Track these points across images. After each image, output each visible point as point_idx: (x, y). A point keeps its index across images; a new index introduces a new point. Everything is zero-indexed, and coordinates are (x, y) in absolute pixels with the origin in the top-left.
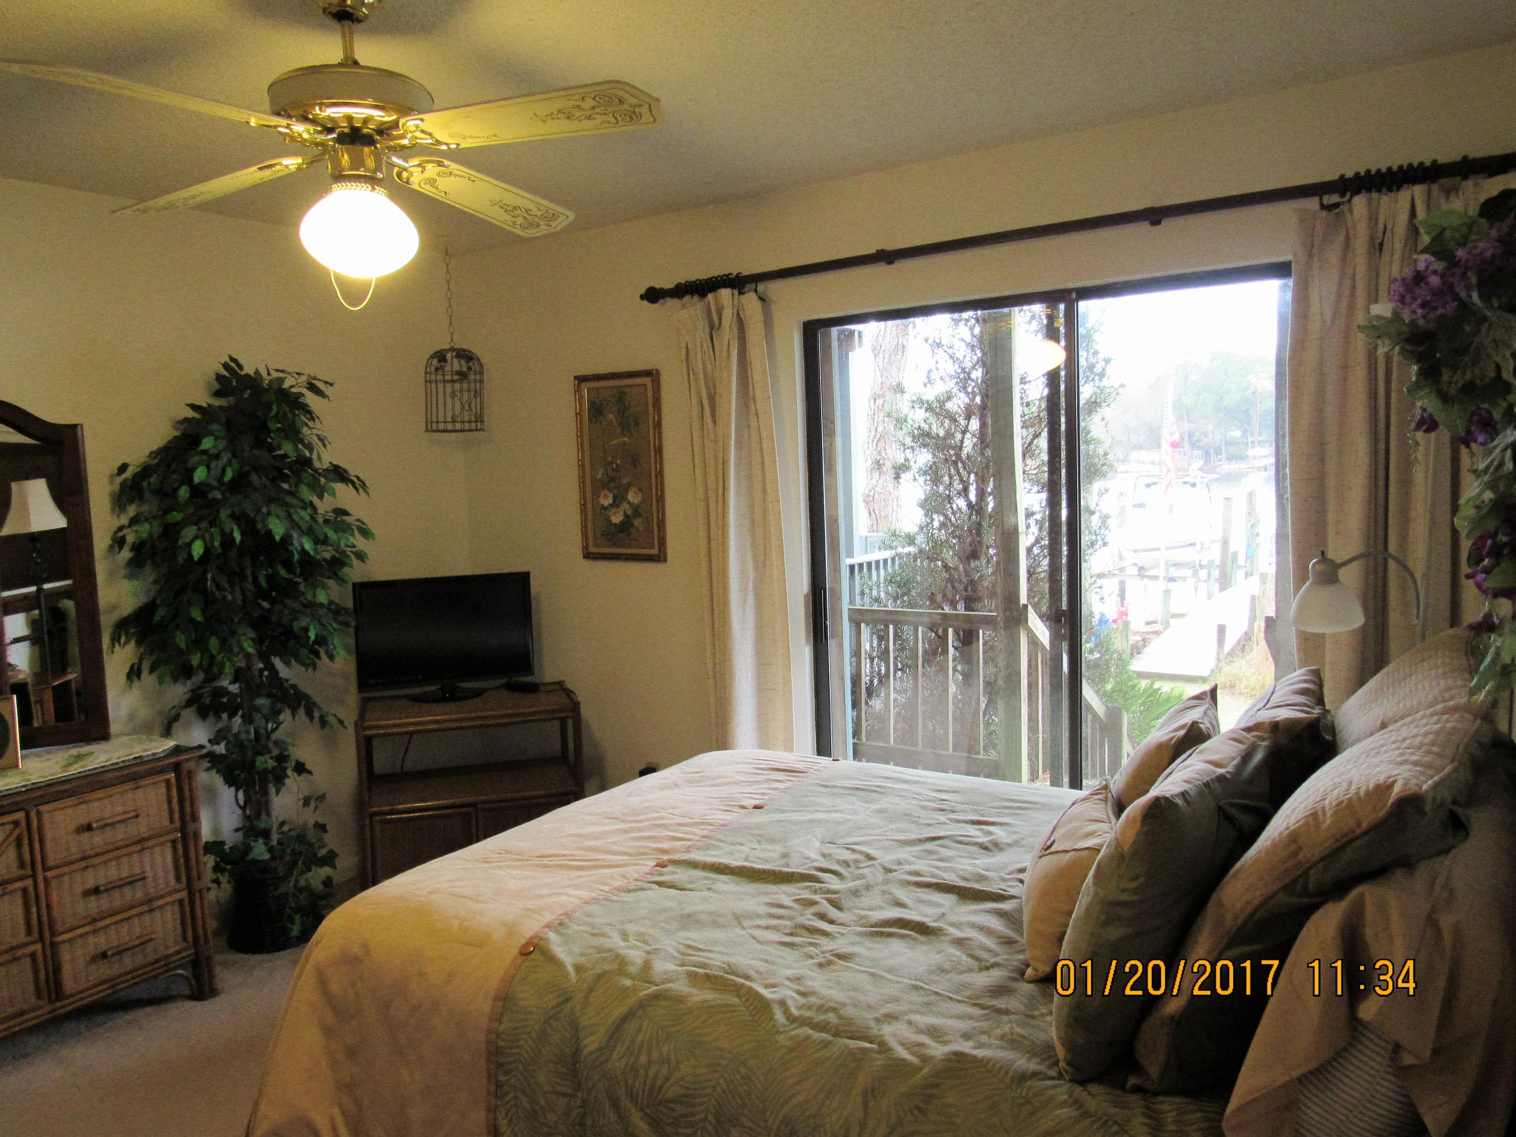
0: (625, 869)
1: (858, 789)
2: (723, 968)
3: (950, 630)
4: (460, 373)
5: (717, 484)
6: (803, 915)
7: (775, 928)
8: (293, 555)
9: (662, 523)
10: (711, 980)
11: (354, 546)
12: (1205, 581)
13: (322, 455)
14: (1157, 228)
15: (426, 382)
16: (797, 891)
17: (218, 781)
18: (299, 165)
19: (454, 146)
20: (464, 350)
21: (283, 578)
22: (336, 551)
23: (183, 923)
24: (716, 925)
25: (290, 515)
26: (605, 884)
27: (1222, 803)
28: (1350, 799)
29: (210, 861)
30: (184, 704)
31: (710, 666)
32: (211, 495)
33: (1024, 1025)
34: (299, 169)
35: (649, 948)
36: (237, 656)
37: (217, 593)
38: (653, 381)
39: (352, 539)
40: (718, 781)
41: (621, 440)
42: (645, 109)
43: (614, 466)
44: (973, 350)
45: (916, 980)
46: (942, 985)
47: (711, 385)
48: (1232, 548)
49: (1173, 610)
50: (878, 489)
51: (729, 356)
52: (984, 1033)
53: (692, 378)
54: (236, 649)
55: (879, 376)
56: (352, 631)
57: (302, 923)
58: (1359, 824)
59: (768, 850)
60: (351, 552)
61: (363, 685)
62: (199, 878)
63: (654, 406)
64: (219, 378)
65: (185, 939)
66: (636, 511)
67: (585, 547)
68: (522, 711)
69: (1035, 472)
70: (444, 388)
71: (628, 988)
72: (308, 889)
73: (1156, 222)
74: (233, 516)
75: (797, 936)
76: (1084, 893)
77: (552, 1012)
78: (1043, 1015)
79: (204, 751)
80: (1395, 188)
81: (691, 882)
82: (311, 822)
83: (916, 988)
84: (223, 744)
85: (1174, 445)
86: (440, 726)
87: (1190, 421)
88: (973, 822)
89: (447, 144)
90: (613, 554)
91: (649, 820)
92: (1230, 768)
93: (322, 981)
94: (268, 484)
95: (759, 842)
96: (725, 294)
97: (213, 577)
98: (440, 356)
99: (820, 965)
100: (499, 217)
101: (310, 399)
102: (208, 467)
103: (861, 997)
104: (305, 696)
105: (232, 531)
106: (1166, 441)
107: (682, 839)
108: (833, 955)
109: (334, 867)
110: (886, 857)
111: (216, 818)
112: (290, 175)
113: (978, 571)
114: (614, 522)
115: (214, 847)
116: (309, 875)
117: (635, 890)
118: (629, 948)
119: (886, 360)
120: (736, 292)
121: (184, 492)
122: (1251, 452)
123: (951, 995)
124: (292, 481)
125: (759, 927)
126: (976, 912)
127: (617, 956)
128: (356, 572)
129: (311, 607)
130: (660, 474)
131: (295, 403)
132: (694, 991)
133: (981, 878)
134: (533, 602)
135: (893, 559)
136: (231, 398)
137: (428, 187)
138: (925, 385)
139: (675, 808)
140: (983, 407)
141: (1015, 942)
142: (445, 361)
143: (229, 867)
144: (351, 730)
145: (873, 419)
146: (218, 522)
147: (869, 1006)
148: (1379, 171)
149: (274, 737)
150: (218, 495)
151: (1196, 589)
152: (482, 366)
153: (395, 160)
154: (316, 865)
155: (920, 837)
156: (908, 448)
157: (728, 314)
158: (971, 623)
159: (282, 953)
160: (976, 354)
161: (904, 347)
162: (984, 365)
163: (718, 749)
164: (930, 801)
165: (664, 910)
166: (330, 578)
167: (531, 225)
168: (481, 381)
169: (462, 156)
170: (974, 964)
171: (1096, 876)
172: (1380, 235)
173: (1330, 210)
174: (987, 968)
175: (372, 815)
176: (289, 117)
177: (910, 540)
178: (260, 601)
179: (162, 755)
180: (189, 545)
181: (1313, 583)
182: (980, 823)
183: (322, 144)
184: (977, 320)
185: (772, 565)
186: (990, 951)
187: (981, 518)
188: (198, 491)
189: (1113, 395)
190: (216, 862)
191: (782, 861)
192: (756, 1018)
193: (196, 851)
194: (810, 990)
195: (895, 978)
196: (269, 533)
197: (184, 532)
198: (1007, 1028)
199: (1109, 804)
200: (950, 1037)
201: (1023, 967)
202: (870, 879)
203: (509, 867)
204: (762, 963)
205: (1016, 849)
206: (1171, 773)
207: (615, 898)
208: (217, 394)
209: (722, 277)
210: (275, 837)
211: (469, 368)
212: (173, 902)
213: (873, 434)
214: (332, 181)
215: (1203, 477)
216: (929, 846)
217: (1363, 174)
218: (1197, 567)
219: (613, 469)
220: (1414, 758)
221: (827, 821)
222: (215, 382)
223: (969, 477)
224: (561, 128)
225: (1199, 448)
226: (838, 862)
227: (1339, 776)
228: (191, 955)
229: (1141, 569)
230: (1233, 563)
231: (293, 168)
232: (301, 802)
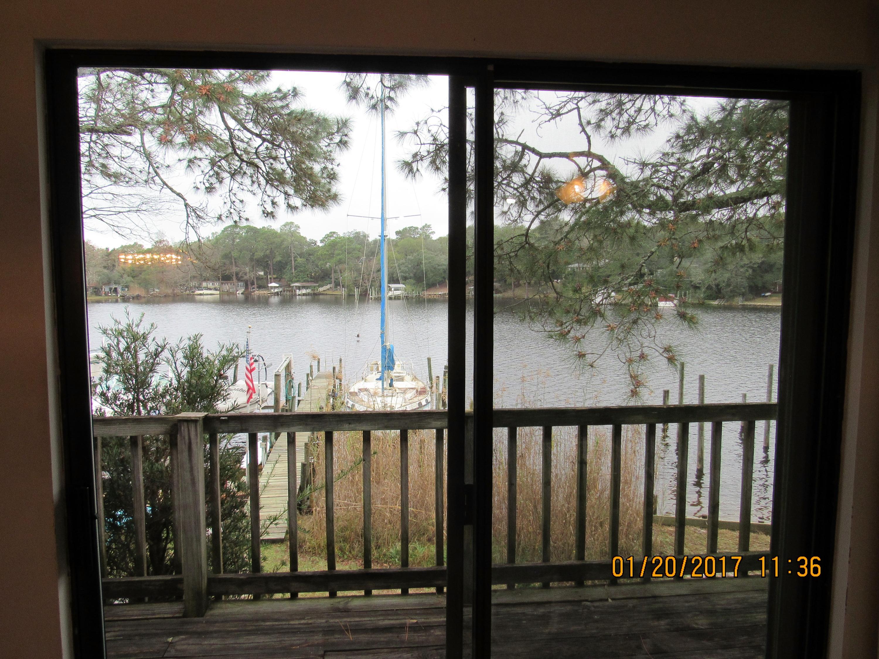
87: (236, 266)
225: (242, 281)
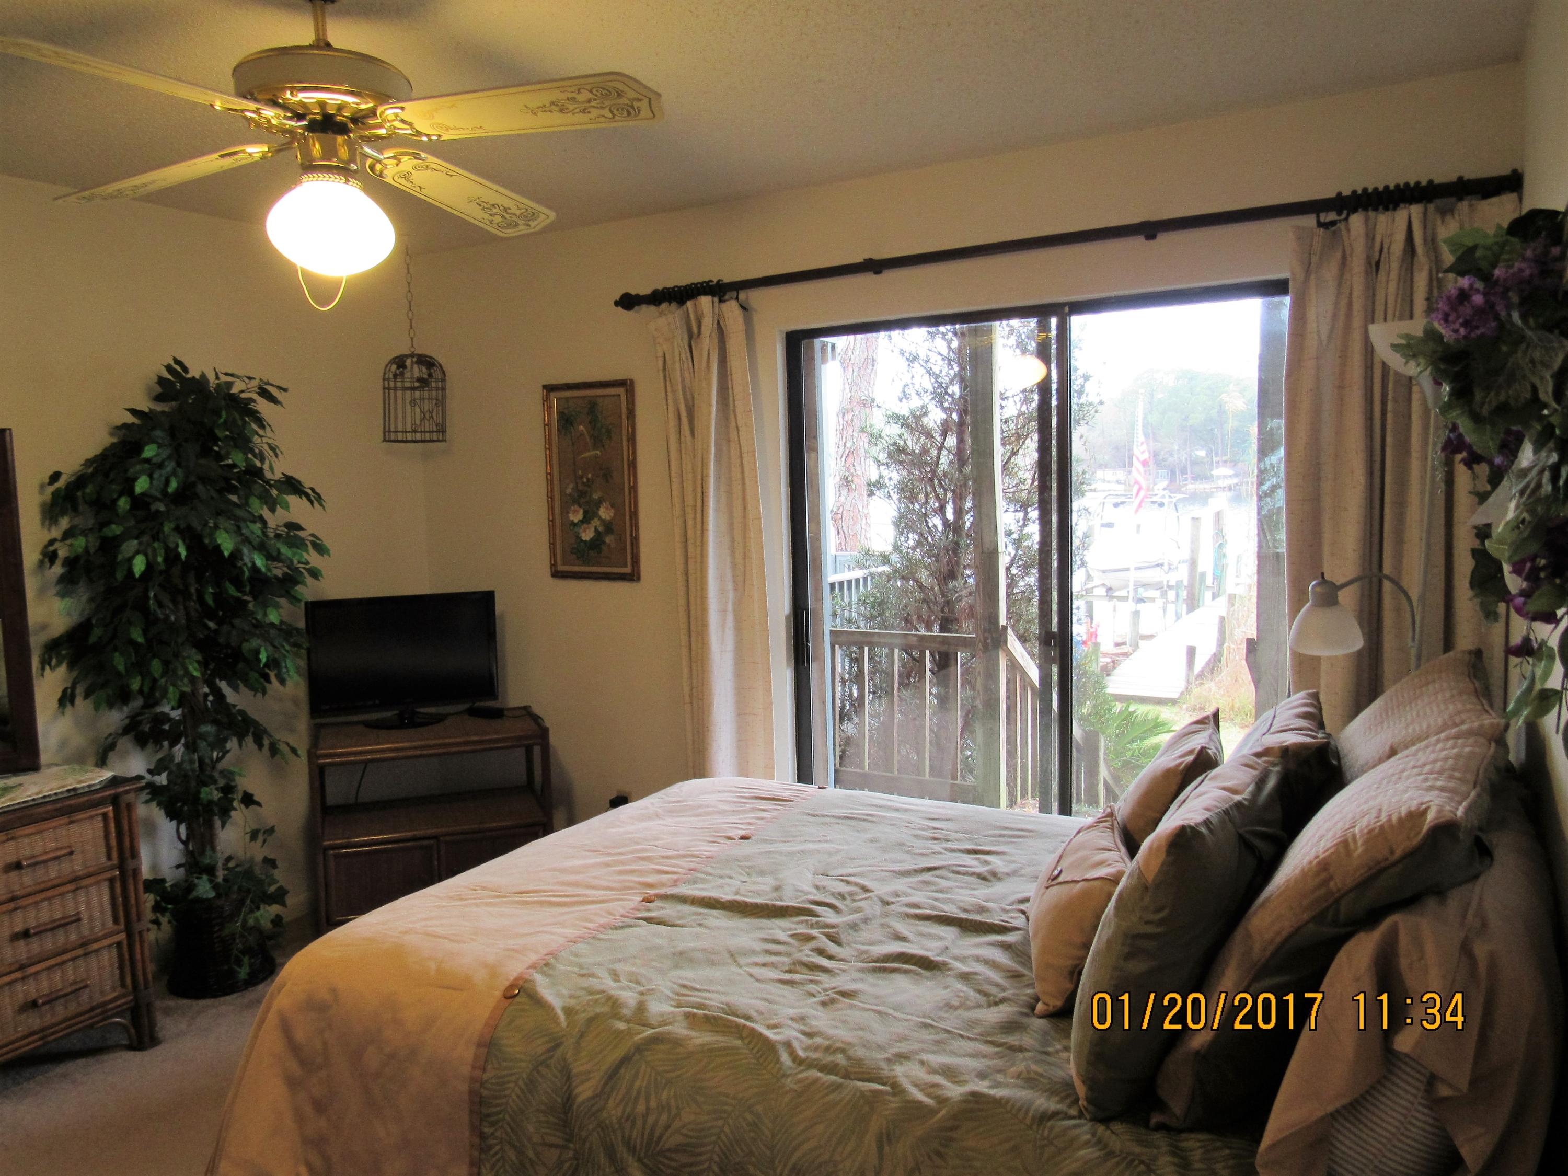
0: (610, 905)
1: (848, 818)
2: (723, 1009)
3: (927, 652)
4: (420, 380)
5: (695, 501)
6: (801, 951)
7: (773, 965)
8: (243, 572)
9: (635, 541)
10: (712, 1022)
11: (308, 563)
12: (1173, 602)
13: (274, 464)
14: (1151, 242)
15: (384, 388)
16: (793, 926)
17: (157, 814)
18: (264, 153)
19: (435, 138)
20: (426, 356)
21: (232, 597)
22: (289, 568)
23: (121, 967)
24: (712, 963)
25: (239, 528)
26: (591, 921)
27: (1241, 831)
28: (1382, 827)
29: (149, 900)
30: (120, 731)
31: (686, 690)
32: (153, 508)
33: (1037, 1062)
34: (264, 157)
35: (642, 988)
36: (182, 680)
37: (159, 612)
38: (627, 391)
39: (305, 555)
40: (701, 810)
41: (592, 453)
42: (644, 105)
43: (585, 480)
44: (949, 364)
45: (924, 1017)
46: (951, 1022)
47: (689, 396)
48: (1200, 569)
49: (1143, 631)
50: (847, 507)
51: (708, 367)
52: (999, 1071)
53: (669, 389)
54: (181, 672)
55: (848, 390)
56: (303, 652)
57: (251, 965)
58: (1392, 852)
59: (758, 883)
60: (304, 568)
61: (315, 710)
62: (139, 920)
63: (628, 418)
64: (161, 381)
65: (123, 985)
66: (609, 527)
67: (553, 565)
68: (488, 737)
69: (1012, 490)
70: (404, 395)
71: (622, 1031)
72: (257, 929)
73: (1151, 236)
74: (177, 529)
75: (796, 972)
76: (1103, 926)
77: (543, 1058)
78: (1057, 1052)
79: (143, 783)
80: (1391, 206)
81: (681, 918)
82: (259, 858)
83: (925, 1026)
84: (164, 775)
85: (1145, 463)
86: (401, 754)
87: (1156, 441)
88: (969, 852)
89: (427, 135)
90: (583, 573)
91: (632, 852)
92: (1246, 795)
93: (286, 1028)
94: (215, 495)
95: (748, 874)
96: (705, 301)
97: (155, 595)
98: (400, 362)
99: (824, 1004)
100: (476, 215)
101: (262, 406)
102: (151, 476)
103: (868, 1036)
104: (255, 724)
105: (177, 546)
106: (1138, 459)
107: (667, 873)
108: (837, 993)
109: (284, 904)
110: (882, 889)
111: (155, 855)
112: (254, 165)
113: (956, 592)
114: (584, 539)
115: (154, 885)
116: (258, 914)
117: (622, 927)
118: (622, 988)
119: (855, 374)
120: (716, 299)
121: (123, 503)
122: (1215, 472)
123: (961, 1033)
124: (241, 493)
125: (756, 964)
126: (978, 945)
127: (609, 998)
128: (309, 591)
129: (260, 628)
130: (634, 489)
131: (244, 408)
132: (693, 1033)
133: (982, 910)
134: (497, 621)
135: (865, 579)
136: (174, 403)
137: (402, 181)
138: (901, 400)
139: (657, 839)
140: (961, 424)
141: (1023, 976)
142: (404, 367)
143: (170, 906)
144: (304, 758)
145: (842, 434)
146: (161, 536)
147: (879, 1046)
148: (1376, 189)
149: (221, 766)
150: (162, 508)
151: (1164, 610)
152: (444, 372)
153: (367, 150)
154: (265, 903)
155: (916, 867)
156: (883, 464)
157: (708, 323)
158: (949, 644)
159: (228, 998)
160: (952, 368)
161: (873, 360)
162: (962, 380)
163: (695, 778)
164: (923, 830)
165: (657, 948)
166: (281, 596)
167: (509, 226)
168: (443, 389)
169: (440, 149)
170: (982, 1000)
171: (1117, 908)
172: (1377, 255)
173: (1327, 228)
174: (996, 1004)
175: (326, 849)
176: (256, 100)
177: (885, 559)
178: (206, 621)
179: (98, 787)
180: (130, 560)
181: (1313, 605)
182: (975, 852)
183: (291, 132)
184: (955, 334)
185: (753, 585)
186: (997, 985)
187: (960, 536)
188: (140, 503)
189: (1092, 412)
190: (156, 901)
191: (775, 895)
192: (761, 1060)
193: (136, 889)
194: (814, 1030)
195: (903, 1016)
196: (217, 549)
197: (124, 546)
198: (1021, 1067)
199: (1116, 832)
200: (966, 1077)
201: (1032, 1001)
202: (868, 912)
203: (487, 904)
204: (763, 1002)
205: (1016, 879)
206: (1184, 801)
207: (602, 936)
208: (158, 398)
209: (701, 284)
210: (220, 874)
211: (430, 375)
212: (110, 946)
213: (842, 449)
214: (301, 171)
215: (1170, 497)
216: (927, 876)
217: (1360, 192)
218: (1165, 588)
219: (583, 483)
220: (1439, 783)
221: (818, 851)
222: (157, 386)
223: (945, 495)
224: (553, 121)
225: (1164, 467)
226: (833, 894)
227: (1366, 802)
228: (131, 1001)
229: (1109, 589)
230: (1201, 585)
231: (257, 156)
232: (248, 836)
